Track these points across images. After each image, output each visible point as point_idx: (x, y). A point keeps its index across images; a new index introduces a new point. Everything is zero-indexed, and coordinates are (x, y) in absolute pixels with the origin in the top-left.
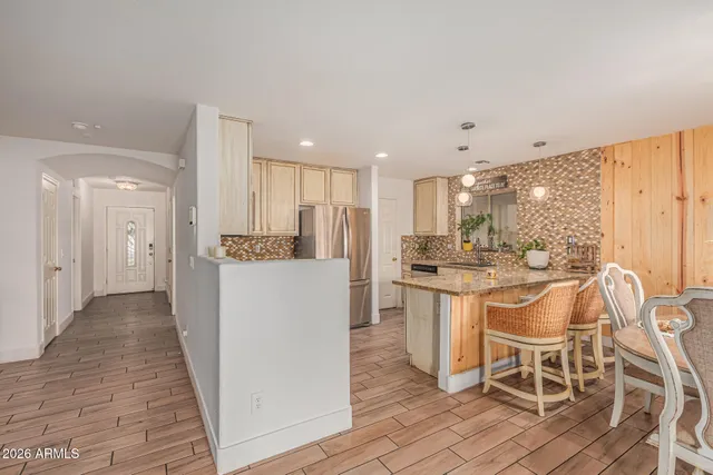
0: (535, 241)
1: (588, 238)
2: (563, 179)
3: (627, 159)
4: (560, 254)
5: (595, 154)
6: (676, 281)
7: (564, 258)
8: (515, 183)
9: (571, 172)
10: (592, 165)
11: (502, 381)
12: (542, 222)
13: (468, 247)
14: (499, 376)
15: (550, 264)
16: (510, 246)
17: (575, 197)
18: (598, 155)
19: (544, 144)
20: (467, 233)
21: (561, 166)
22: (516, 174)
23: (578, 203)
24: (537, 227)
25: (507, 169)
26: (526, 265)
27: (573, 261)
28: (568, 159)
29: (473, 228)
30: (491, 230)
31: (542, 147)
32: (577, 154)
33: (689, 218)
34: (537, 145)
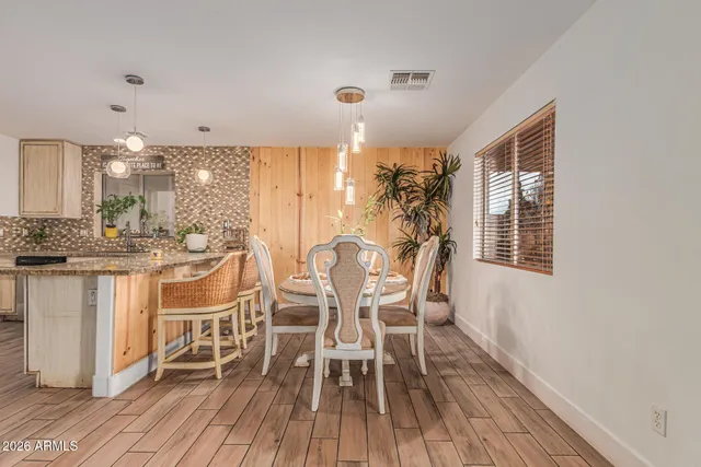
0: (195, 225)
1: (240, 223)
2: (220, 168)
3: (268, 160)
4: (217, 237)
5: (246, 152)
6: (296, 254)
7: (221, 241)
8: (172, 166)
9: (227, 163)
10: (244, 160)
11: (176, 361)
12: (201, 207)
13: (112, 233)
14: (172, 358)
15: (208, 247)
16: (167, 231)
17: (230, 186)
18: (248, 152)
19: (208, 130)
20: (111, 217)
21: (218, 157)
22: (174, 157)
23: (233, 192)
24: (196, 211)
25: (165, 150)
26: (186, 249)
27: (229, 242)
28: (224, 152)
29: (118, 211)
30: (143, 213)
31: (207, 133)
32: (232, 149)
33: (304, 209)
34: (202, 129)
